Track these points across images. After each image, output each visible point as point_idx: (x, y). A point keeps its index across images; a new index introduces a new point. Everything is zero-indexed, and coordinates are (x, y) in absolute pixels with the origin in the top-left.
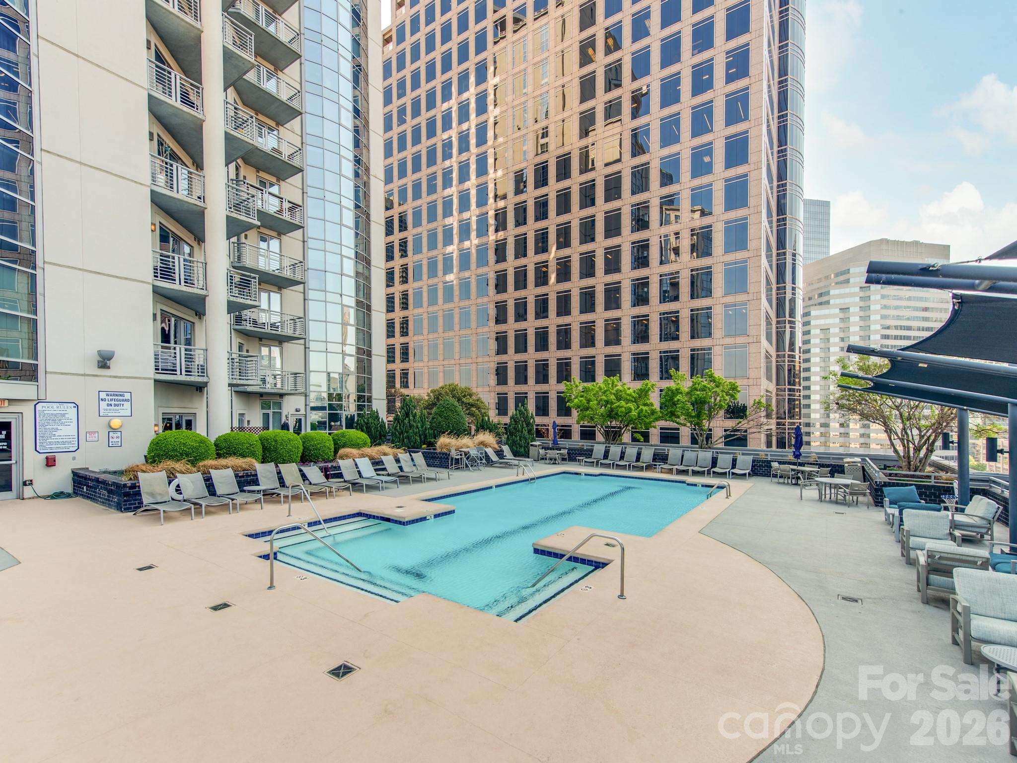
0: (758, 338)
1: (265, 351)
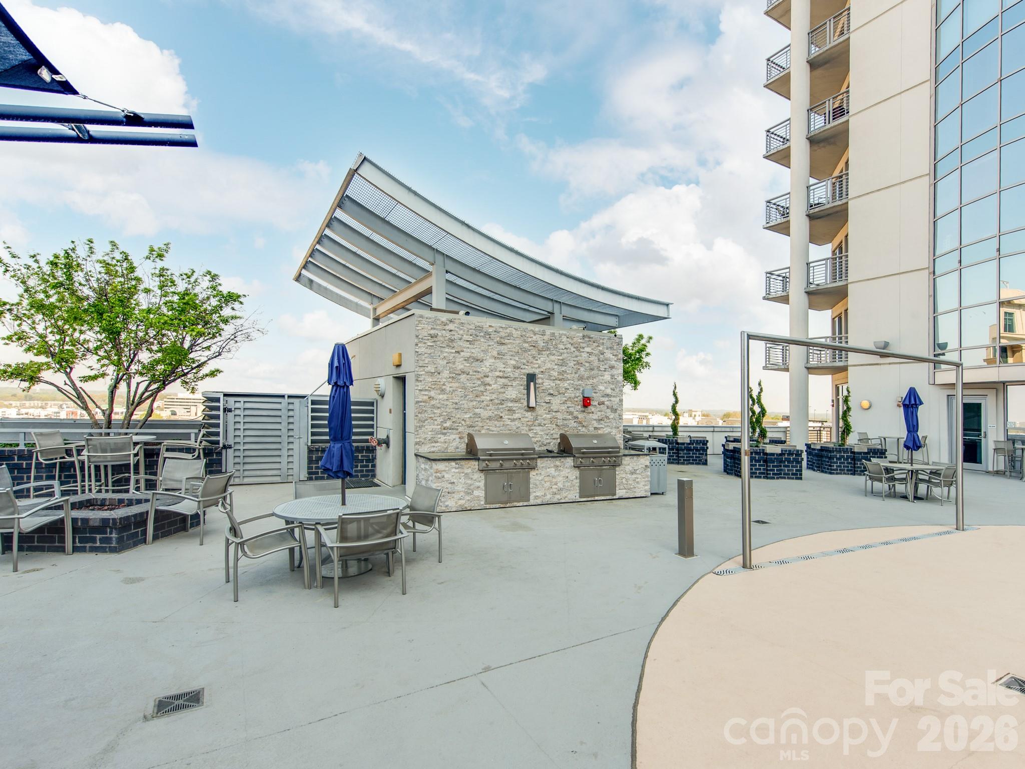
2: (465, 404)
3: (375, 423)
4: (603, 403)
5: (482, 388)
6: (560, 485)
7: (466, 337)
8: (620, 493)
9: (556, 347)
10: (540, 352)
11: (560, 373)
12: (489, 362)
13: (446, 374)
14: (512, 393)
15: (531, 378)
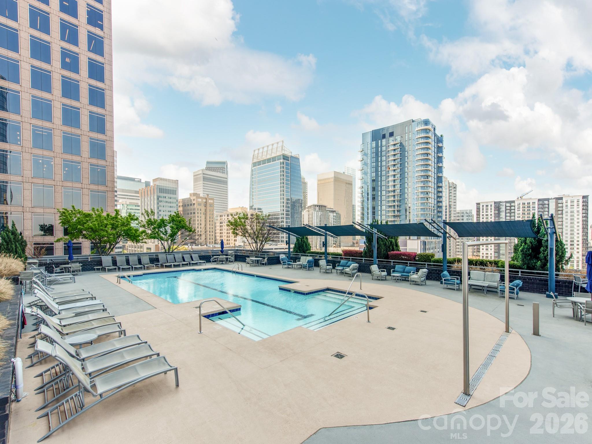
0: (113, 189)
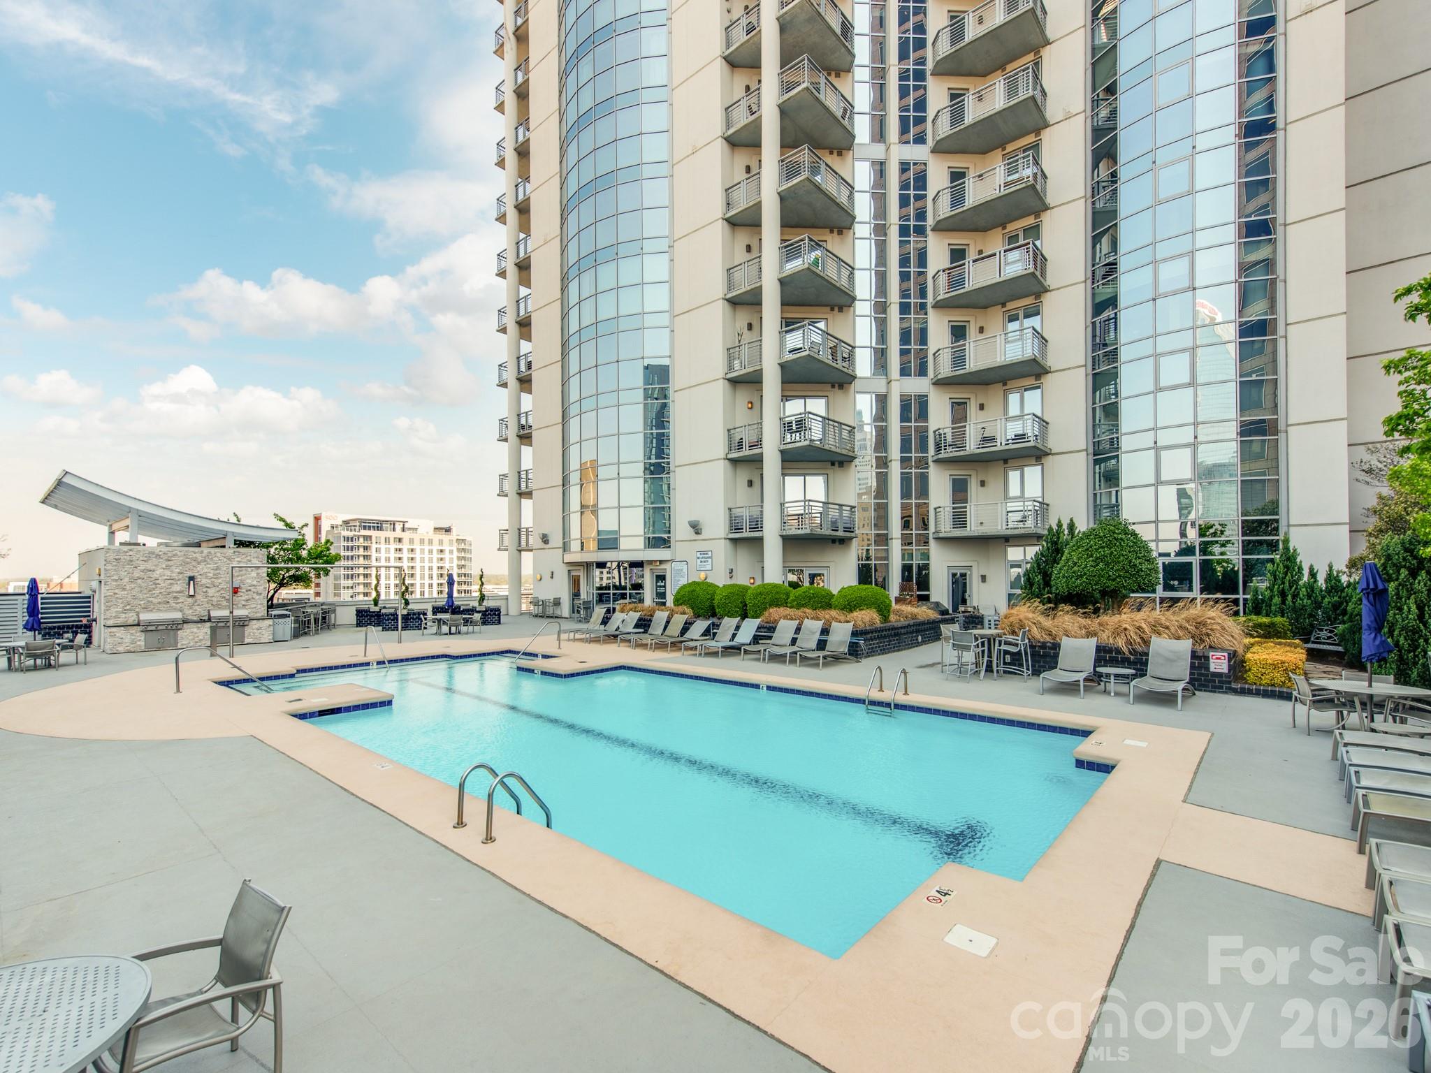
1: (1014, 476)
2: (141, 596)
3: (91, 609)
4: (250, 590)
5: (154, 586)
6: (201, 637)
7: (141, 558)
8: (247, 641)
9: (212, 559)
10: (199, 563)
11: (214, 575)
12: (159, 572)
13: (127, 579)
14: (177, 588)
15: (192, 578)
